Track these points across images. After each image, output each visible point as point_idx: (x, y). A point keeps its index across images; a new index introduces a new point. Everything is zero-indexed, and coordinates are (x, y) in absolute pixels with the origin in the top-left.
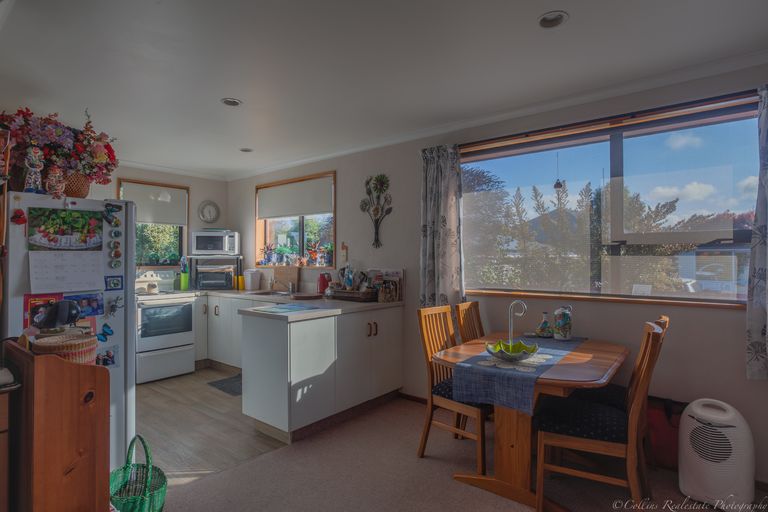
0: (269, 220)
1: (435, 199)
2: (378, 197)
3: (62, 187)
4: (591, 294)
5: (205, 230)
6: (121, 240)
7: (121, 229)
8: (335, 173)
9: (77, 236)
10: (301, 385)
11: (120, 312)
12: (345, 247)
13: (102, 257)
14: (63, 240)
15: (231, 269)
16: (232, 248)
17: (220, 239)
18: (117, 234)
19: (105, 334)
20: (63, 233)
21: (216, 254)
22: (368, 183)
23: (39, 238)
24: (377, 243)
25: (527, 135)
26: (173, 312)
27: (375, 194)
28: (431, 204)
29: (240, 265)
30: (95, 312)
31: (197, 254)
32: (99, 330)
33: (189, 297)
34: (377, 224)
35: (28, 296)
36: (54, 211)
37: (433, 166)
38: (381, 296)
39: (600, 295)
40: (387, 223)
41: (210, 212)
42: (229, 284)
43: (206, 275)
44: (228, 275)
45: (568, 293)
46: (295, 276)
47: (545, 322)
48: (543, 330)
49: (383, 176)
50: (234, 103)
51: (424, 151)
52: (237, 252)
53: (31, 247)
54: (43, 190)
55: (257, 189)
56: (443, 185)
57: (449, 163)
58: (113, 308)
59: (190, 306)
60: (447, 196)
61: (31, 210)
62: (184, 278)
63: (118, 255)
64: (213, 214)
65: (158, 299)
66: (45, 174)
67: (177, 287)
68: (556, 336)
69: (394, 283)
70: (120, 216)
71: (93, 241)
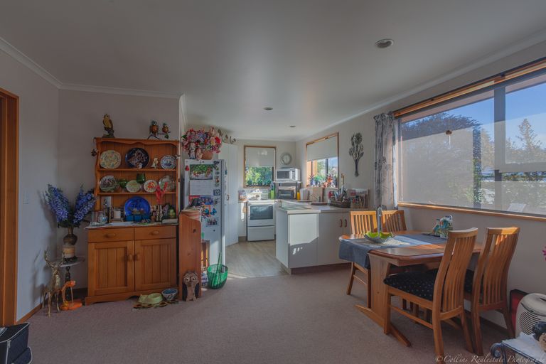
0: (314, 162)
1: (380, 146)
2: (357, 147)
3: (201, 156)
4: (474, 209)
5: (283, 168)
6: (219, 175)
7: (219, 171)
8: (338, 133)
9: (204, 174)
10: (296, 246)
11: (219, 204)
12: (343, 177)
13: (213, 182)
14: (200, 176)
15: (294, 188)
16: (294, 177)
17: (288, 172)
18: (218, 173)
19: (214, 212)
20: (200, 173)
21: (287, 181)
22: (352, 139)
23: (193, 176)
24: (357, 174)
25: (432, 99)
26: (264, 209)
27: (355, 145)
28: (378, 149)
29: (300, 186)
30: (210, 203)
31: (277, 181)
32: (212, 211)
33: (272, 202)
34: (357, 162)
35: (190, 196)
36: (197, 165)
37: (380, 126)
38: (352, 205)
39: (481, 210)
40: (361, 161)
41: (287, 159)
42: (293, 196)
43: (283, 192)
44: (293, 191)
45: (460, 208)
46: (321, 192)
47: (438, 226)
48: (434, 231)
49: (359, 134)
50: (270, 109)
51: (374, 118)
52: (296, 179)
53: (191, 179)
54: (196, 158)
55: (307, 145)
56: (384, 137)
57: (388, 124)
58: (216, 202)
59: (272, 207)
60: (386, 144)
61: (191, 165)
62: (272, 192)
63: (218, 181)
64: (288, 160)
65: (259, 202)
66: (196, 151)
67: (269, 197)
68: (441, 236)
69: (361, 198)
70: (218, 166)
71: (210, 175)
